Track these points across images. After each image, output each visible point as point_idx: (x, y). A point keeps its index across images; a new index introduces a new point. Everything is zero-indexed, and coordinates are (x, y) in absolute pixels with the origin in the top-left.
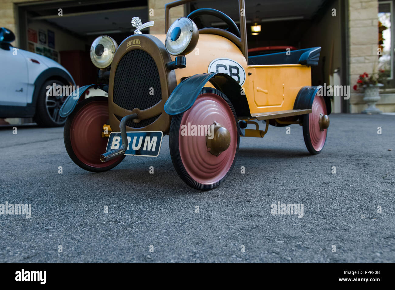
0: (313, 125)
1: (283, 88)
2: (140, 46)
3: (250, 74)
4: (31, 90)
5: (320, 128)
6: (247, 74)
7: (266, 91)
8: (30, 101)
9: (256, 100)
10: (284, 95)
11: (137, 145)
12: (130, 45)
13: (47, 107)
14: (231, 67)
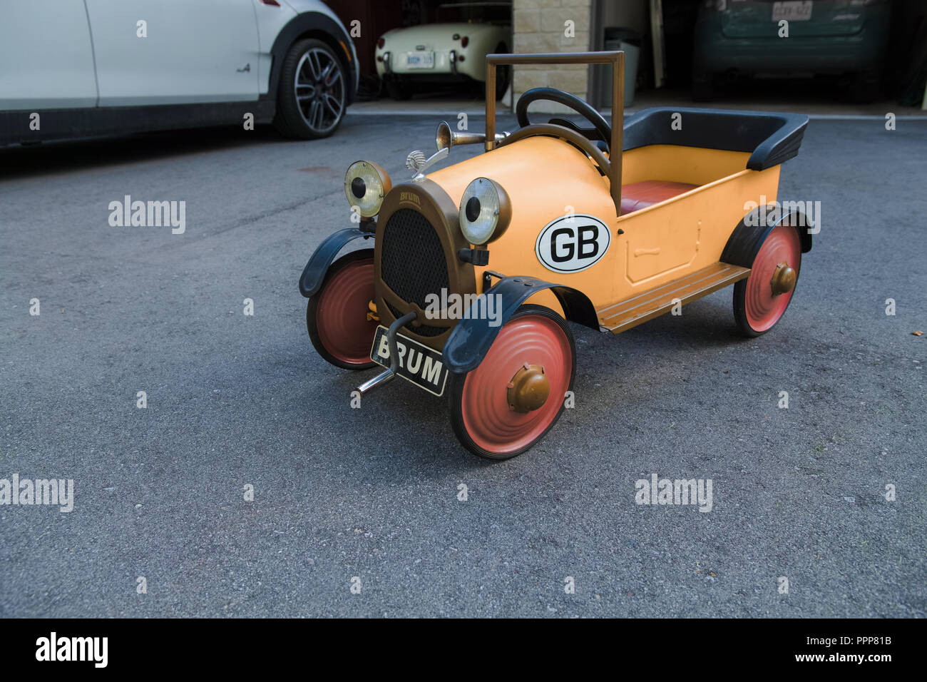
0: (757, 289)
1: (699, 230)
2: (420, 208)
3: (620, 232)
4: (267, 64)
5: (772, 291)
6: (614, 232)
7: (655, 250)
8: (264, 89)
9: (629, 274)
10: (698, 243)
11: (413, 365)
12: (405, 200)
13: (298, 98)
14: (581, 230)
